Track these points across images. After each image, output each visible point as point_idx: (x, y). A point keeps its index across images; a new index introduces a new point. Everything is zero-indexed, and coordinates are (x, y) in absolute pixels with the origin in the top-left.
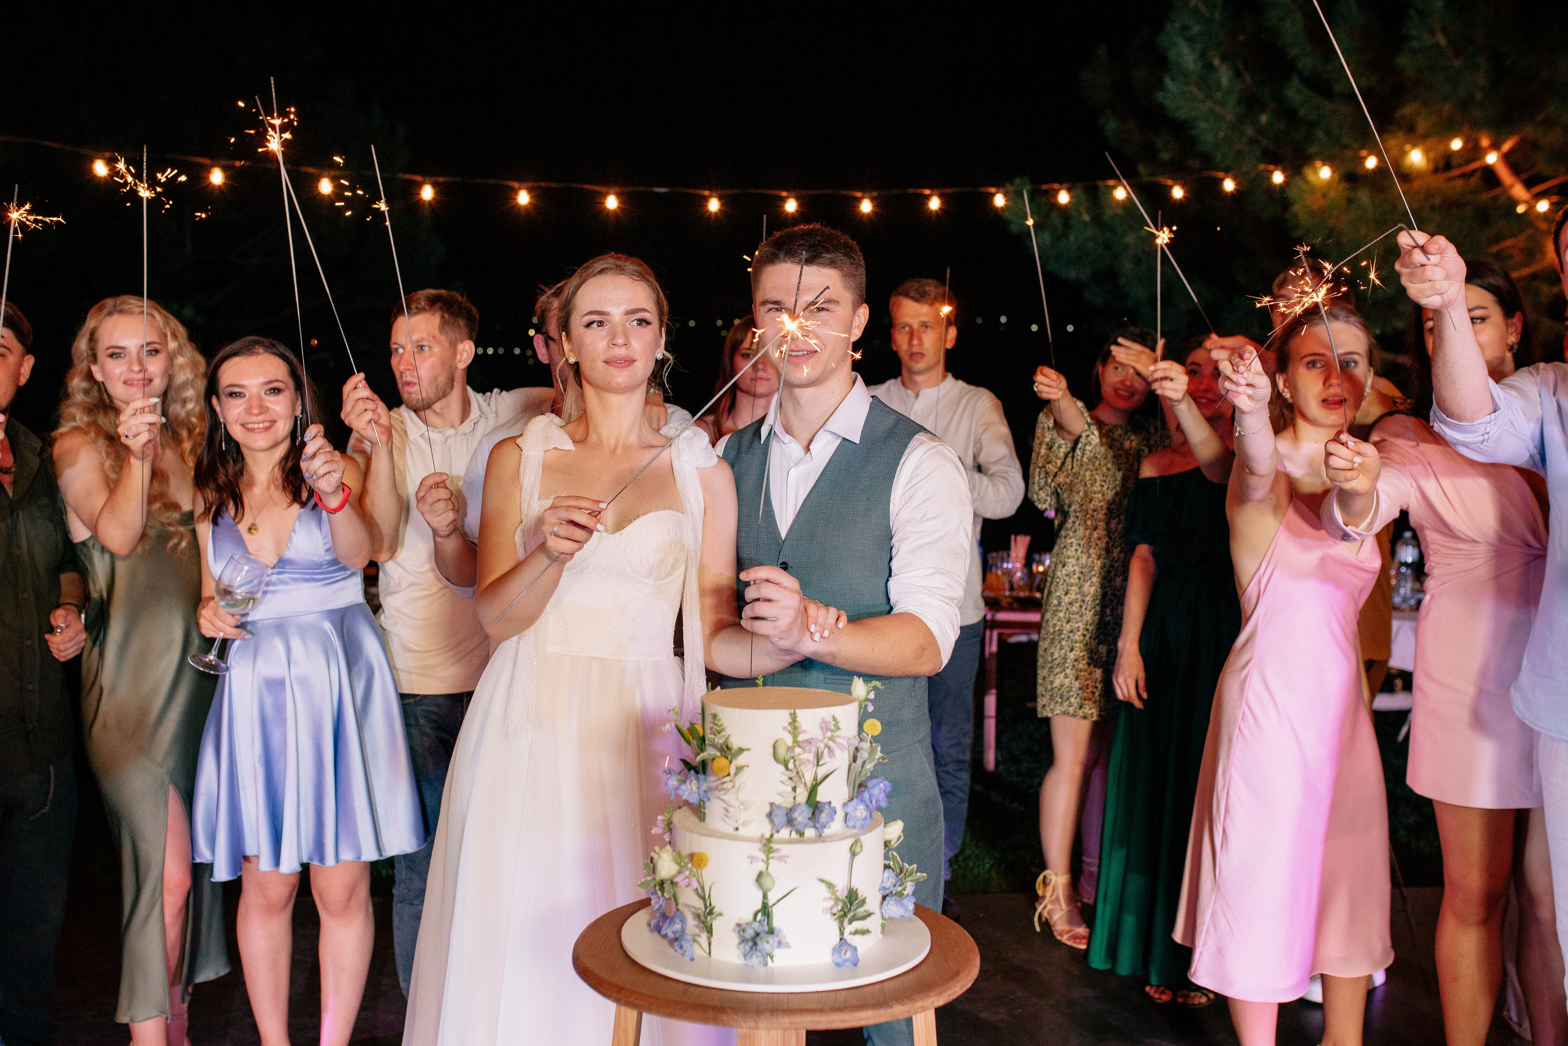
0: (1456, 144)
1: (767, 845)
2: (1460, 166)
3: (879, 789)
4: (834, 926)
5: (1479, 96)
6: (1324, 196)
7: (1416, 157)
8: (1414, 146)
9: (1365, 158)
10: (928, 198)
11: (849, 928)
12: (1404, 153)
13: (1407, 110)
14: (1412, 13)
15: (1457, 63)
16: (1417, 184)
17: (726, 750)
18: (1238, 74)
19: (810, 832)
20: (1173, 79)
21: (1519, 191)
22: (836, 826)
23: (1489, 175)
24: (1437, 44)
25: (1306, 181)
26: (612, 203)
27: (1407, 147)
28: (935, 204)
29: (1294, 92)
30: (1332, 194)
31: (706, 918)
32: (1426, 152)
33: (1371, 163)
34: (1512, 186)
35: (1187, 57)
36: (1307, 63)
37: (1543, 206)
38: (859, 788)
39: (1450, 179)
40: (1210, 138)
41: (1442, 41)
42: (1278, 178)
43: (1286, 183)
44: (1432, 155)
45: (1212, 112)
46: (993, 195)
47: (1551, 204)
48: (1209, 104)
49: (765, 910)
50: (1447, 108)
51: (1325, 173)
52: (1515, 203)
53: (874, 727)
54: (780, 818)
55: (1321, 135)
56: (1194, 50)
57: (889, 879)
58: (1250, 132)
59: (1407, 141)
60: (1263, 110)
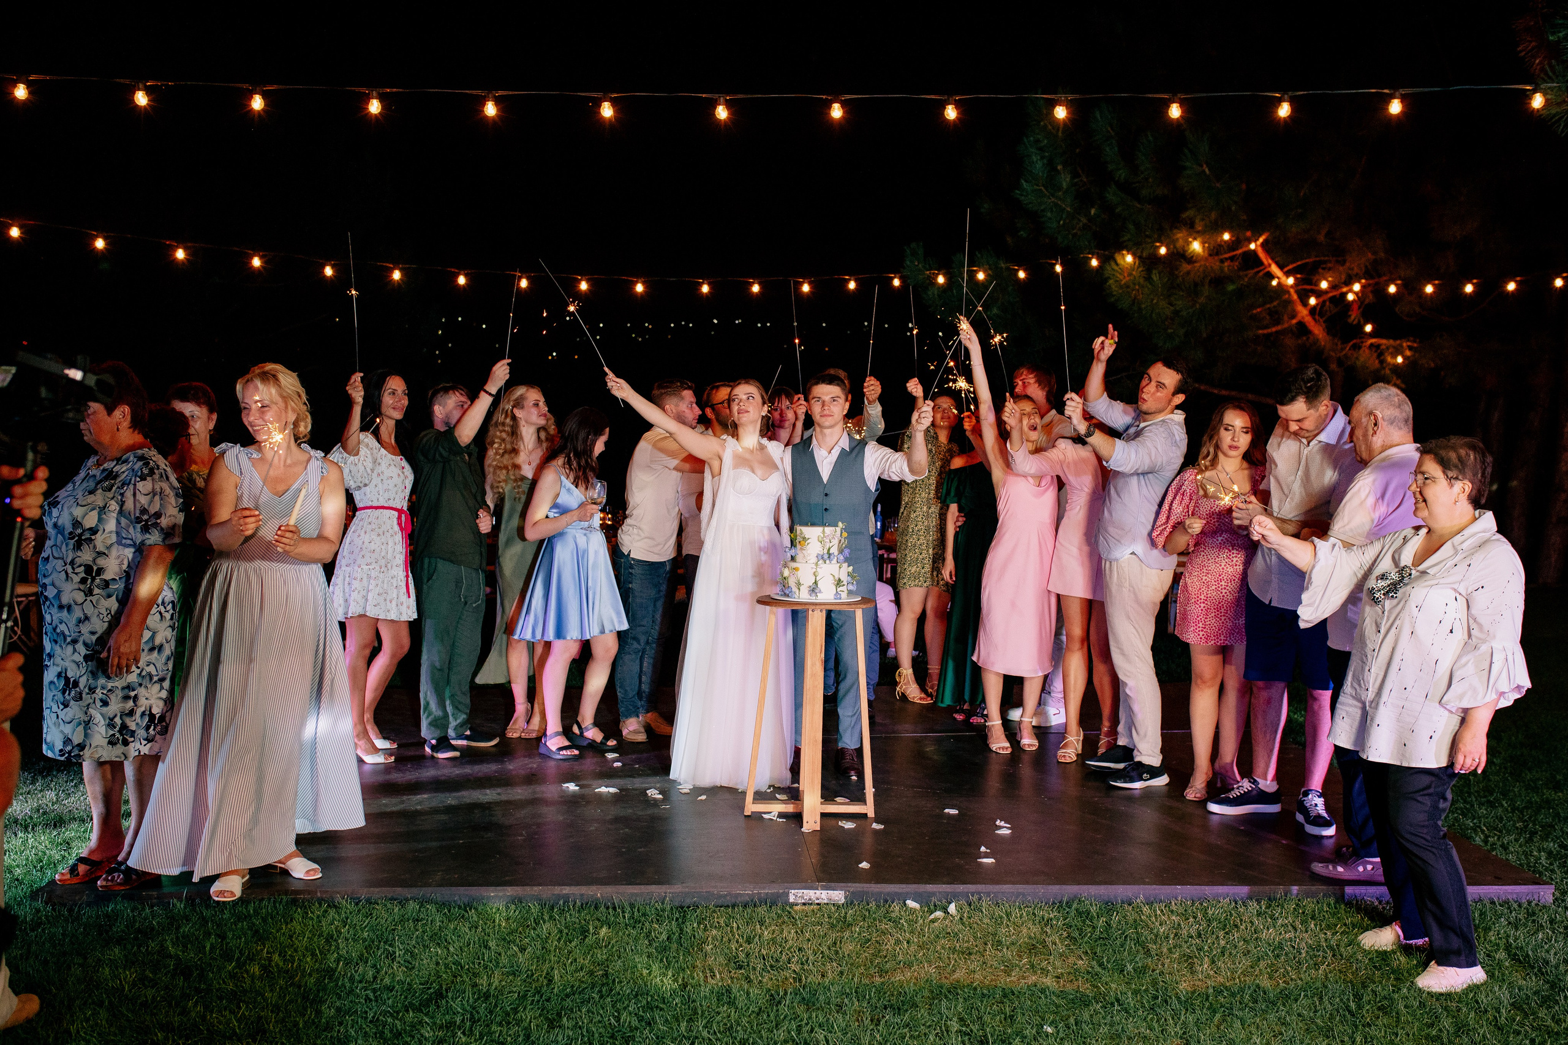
0: (1226, 236)
1: (817, 564)
2: (1225, 253)
3: (847, 551)
4: (834, 587)
5: (1233, 208)
6: (1130, 275)
7: (1196, 246)
8: (1195, 239)
9: (1159, 247)
10: (848, 281)
11: (839, 589)
12: (1189, 243)
13: (1190, 213)
14: (1186, 151)
15: (1218, 185)
16: (1197, 265)
17: (804, 538)
18: (1075, 175)
19: (828, 562)
20: (1026, 181)
21: (1274, 269)
22: (835, 561)
23: (1251, 259)
24: (1204, 171)
25: (1117, 265)
26: (639, 288)
27: (1190, 240)
28: (852, 285)
29: (1112, 195)
30: (1134, 273)
31: (799, 584)
32: (1203, 243)
33: (1163, 251)
34: (1270, 265)
35: (1038, 165)
36: (1122, 174)
37: (1291, 281)
38: (841, 551)
39: (1222, 261)
40: (1055, 225)
41: (1207, 171)
42: (1094, 263)
43: (1101, 267)
44: (1207, 245)
45: (1056, 205)
46: (892, 279)
47: (1296, 279)
48: (1053, 200)
49: (816, 583)
50: (1213, 215)
51: (1129, 259)
52: (1272, 277)
53: (845, 534)
54: (820, 557)
55: (1131, 227)
56: (1042, 158)
57: (849, 579)
58: (1084, 220)
59: (1190, 235)
60: (1093, 207)
